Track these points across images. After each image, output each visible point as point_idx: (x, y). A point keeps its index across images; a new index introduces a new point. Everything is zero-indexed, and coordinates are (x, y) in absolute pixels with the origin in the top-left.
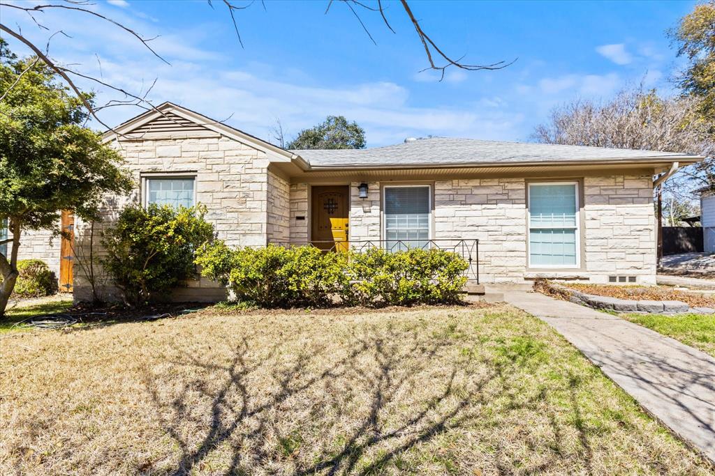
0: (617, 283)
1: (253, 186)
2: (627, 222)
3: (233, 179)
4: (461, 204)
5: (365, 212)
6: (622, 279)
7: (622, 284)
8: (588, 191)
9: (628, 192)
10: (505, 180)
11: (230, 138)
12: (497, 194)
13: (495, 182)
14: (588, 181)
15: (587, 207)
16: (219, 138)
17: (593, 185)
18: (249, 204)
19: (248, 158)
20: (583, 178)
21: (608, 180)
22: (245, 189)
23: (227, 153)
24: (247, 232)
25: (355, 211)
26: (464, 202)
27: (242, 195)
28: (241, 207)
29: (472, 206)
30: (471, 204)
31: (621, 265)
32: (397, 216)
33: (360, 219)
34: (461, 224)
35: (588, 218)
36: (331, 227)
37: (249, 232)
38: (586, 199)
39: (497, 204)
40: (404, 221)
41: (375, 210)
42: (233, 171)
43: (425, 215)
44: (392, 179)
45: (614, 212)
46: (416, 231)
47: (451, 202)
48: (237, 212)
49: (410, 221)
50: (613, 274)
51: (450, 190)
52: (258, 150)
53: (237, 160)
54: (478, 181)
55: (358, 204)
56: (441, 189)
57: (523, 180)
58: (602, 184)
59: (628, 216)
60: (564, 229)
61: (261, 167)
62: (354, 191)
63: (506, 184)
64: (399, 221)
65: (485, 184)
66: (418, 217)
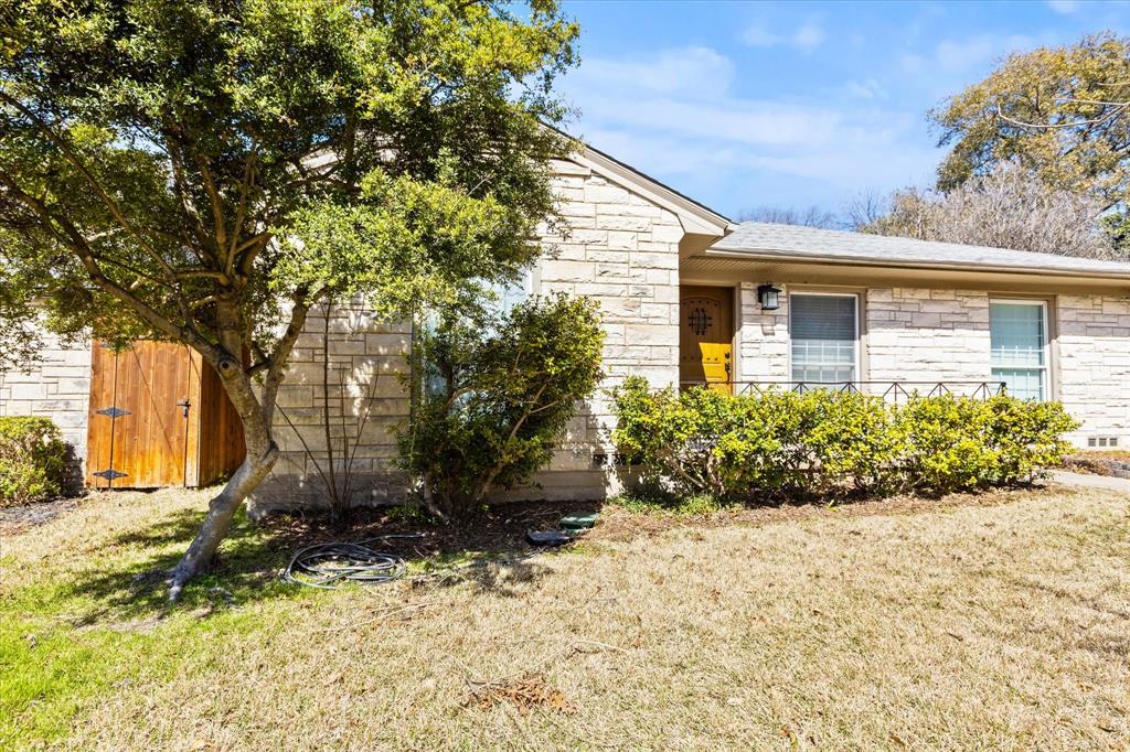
0: (1097, 448)
1: (653, 276)
2: (1108, 361)
3: (614, 259)
4: (906, 327)
5: (765, 334)
6: (1103, 442)
7: (1103, 449)
8: (1063, 316)
9: (1107, 319)
10: (963, 292)
11: (608, 180)
12: (953, 313)
13: (950, 295)
14: (1064, 301)
15: (1062, 338)
16: (585, 177)
17: (1068, 307)
18: (645, 310)
19: (644, 223)
20: (1055, 296)
21: (1085, 301)
22: (638, 280)
23: (603, 209)
24: (643, 362)
25: (748, 332)
26: (909, 324)
27: (632, 291)
28: (630, 313)
29: (922, 330)
30: (919, 328)
31: (1102, 421)
32: (807, 342)
33: (757, 346)
34: (906, 358)
35: (1064, 353)
36: (701, 358)
37: (647, 362)
38: (1062, 327)
39: (953, 329)
40: (818, 352)
41: (782, 332)
42: (613, 244)
43: (848, 342)
44: (806, 280)
45: (1091, 347)
46: (833, 369)
47: (892, 323)
48: (622, 322)
49: (827, 352)
50: (1093, 434)
51: (889, 304)
52: (662, 208)
53: (623, 223)
54: (927, 291)
55: (755, 319)
56: (877, 300)
57: (986, 294)
58: (1079, 305)
59: (1107, 354)
60: (1029, 370)
61: (668, 240)
62: (747, 297)
63: (966, 299)
64: (811, 351)
65: (936, 297)
66: (839, 345)
